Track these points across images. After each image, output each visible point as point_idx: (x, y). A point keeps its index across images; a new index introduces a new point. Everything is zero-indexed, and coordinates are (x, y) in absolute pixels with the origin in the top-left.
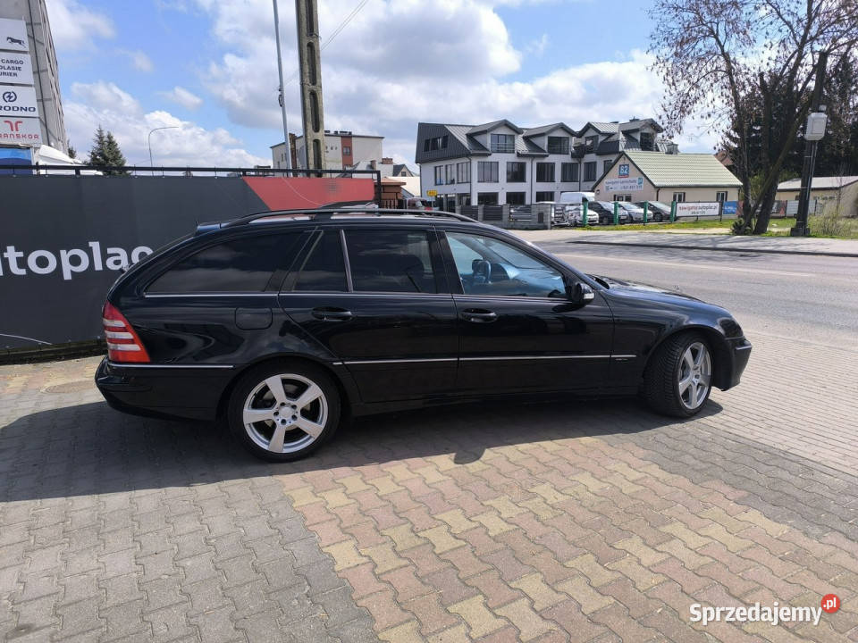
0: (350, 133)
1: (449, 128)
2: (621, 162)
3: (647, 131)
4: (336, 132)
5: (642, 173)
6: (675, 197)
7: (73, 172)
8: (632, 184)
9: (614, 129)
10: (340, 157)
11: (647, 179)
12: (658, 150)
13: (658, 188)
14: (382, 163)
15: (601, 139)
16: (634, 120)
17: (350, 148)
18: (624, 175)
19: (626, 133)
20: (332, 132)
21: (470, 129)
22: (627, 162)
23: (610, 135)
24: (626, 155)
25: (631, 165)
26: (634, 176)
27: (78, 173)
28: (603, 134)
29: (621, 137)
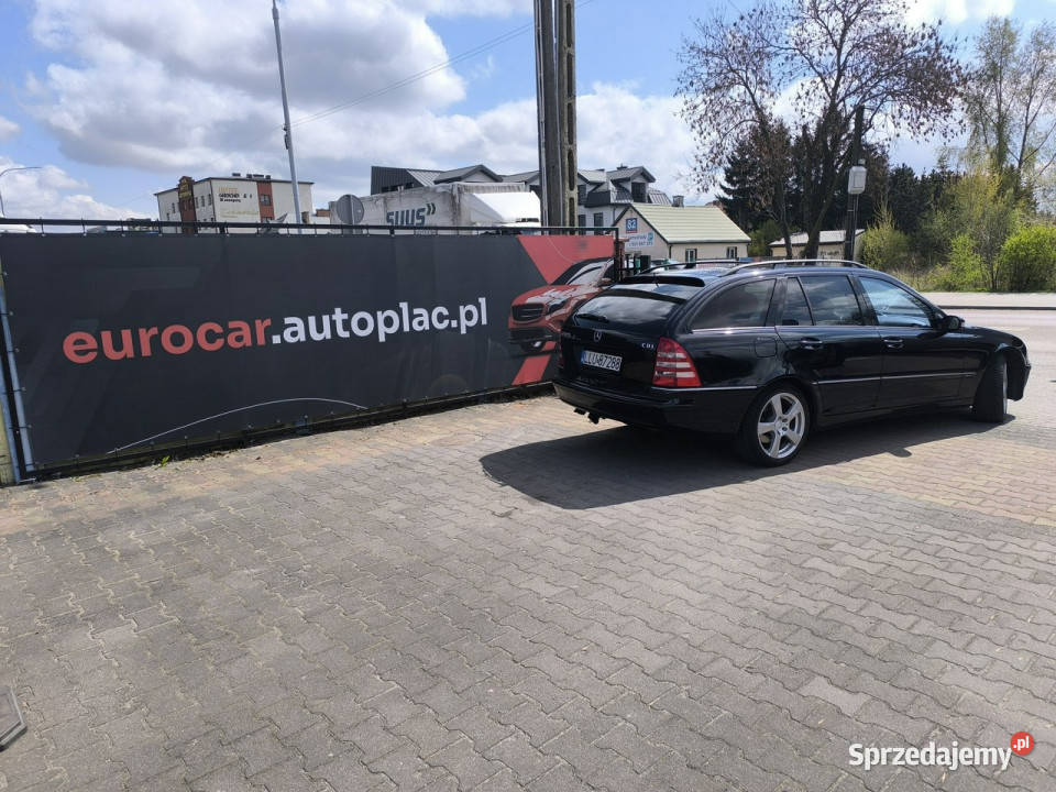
0: (268, 177)
1: (412, 173)
2: (628, 215)
3: (639, 180)
4: (249, 176)
5: (651, 226)
6: (687, 253)
7: (387, 232)
8: (642, 240)
9: (601, 178)
10: (257, 208)
11: (658, 234)
12: (650, 201)
13: (671, 245)
14: (316, 215)
15: (589, 189)
16: (622, 168)
17: (270, 197)
18: (631, 230)
19: (616, 182)
20: (243, 176)
21: (438, 175)
22: (635, 215)
23: (599, 184)
24: (634, 209)
25: (639, 219)
26: (643, 230)
27: (392, 232)
28: (591, 183)
29: (612, 187)
